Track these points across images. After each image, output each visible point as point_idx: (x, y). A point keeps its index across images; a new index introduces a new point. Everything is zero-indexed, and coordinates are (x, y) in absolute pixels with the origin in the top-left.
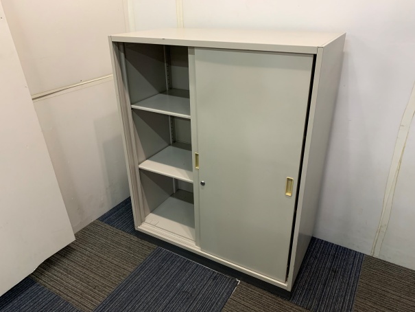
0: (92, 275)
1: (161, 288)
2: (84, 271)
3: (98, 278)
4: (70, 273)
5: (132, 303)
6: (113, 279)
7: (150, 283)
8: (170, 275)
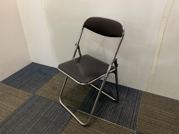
1: (32, 117)
5: (14, 127)
6: (3, 114)
7: (26, 114)
8: (38, 109)
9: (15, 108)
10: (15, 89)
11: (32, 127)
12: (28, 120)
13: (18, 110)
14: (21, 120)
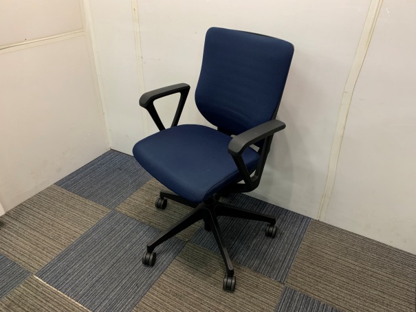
0: (42, 238)
1: (110, 248)
2: (35, 233)
3: (48, 240)
4: (20, 235)
5: (81, 262)
6: (63, 241)
7: (100, 244)
8: (121, 236)
9: (82, 233)
10: (81, 198)
11: (110, 264)
12: (103, 253)
13: (87, 236)
14: (91, 252)
